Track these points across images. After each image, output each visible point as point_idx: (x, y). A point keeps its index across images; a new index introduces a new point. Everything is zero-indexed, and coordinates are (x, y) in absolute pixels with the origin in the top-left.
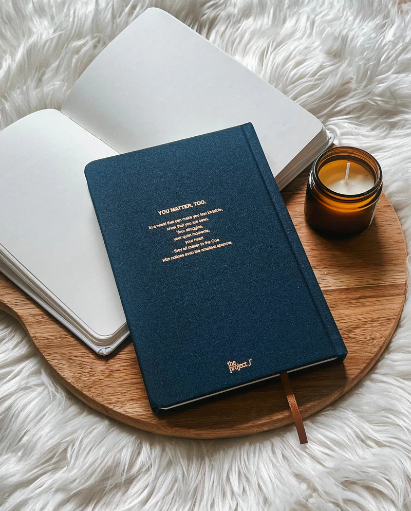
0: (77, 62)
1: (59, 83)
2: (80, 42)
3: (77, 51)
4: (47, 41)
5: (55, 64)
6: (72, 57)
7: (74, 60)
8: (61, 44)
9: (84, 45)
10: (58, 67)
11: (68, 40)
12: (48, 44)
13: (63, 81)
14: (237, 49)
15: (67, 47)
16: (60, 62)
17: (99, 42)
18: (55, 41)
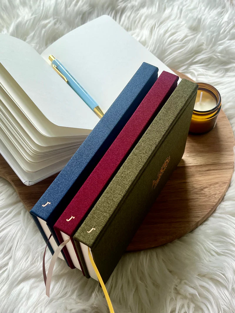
0: (45, 33)
1: (34, 45)
2: (47, 21)
3: (45, 26)
4: (27, 21)
5: (32, 34)
6: (42, 29)
7: (43, 32)
8: (35, 22)
9: (49, 23)
10: (34, 35)
11: (40, 20)
12: (28, 22)
13: (37, 43)
14: (137, 25)
15: (39, 24)
16: (35, 32)
17: (57, 21)
18: (32, 21)
